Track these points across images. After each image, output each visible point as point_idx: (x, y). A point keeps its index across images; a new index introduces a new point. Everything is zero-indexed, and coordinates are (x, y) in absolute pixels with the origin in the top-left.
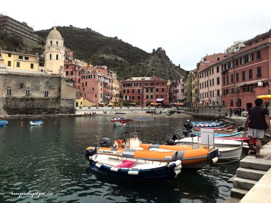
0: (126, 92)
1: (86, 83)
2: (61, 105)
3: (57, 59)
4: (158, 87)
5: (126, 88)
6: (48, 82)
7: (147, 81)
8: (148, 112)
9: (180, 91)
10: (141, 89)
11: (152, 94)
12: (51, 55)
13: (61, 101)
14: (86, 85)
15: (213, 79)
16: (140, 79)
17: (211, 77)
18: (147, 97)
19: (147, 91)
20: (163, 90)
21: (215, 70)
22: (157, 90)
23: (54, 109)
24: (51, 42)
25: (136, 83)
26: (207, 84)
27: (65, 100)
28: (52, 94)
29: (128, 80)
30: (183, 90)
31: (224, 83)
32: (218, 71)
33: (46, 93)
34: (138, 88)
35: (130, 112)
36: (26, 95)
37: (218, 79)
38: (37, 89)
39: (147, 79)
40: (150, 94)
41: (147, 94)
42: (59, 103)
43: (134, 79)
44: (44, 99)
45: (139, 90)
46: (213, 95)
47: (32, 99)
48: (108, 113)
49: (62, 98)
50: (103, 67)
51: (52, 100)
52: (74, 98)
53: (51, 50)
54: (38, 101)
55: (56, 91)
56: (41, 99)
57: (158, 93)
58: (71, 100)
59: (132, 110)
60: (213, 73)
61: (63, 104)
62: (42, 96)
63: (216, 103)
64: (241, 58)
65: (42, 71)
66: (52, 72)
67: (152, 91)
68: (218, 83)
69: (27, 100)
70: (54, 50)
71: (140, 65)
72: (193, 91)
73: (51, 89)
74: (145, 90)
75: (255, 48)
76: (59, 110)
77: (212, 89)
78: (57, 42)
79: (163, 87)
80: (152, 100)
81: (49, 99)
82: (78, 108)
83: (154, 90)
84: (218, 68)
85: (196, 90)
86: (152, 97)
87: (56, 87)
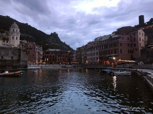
0: (46, 56)
1: (29, 52)
2: (21, 64)
3: (17, 39)
4: (64, 55)
5: (47, 55)
6: (13, 51)
7: (57, 51)
8: (62, 67)
9: (75, 57)
10: (55, 55)
11: (61, 58)
12: (13, 37)
13: (21, 61)
14: (29, 53)
15: (95, 53)
16: (54, 50)
17: (93, 52)
18: (59, 59)
19: (58, 57)
20: (66, 56)
21: (96, 49)
22: (64, 56)
23: (17, 66)
24: (13, 30)
25: (52, 52)
26: (91, 55)
27: (22, 61)
28: (15, 58)
29: (47, 50)
30: (76, 56)
31: (100, 55)
32: (97, 49)
33: (12, 57)
34: (53, 54)
35: (54, 67)
36: (1, 58)
37: (97, 53)
38: (7, 55)
39: (58, 50)
40: (60, 58)
41: (58, 58)
42: (20, 62)
43: (51, 50)
44: (12, 61)
45: (54, 56)
46: (95, 60)
47: (5, 61)
48: (43, 68)
49: (21, 60)
50: (33, 43)
51: (16, 61)
52: (27, 60)
53: (13, 34)
54: (8, 62)
55: (18, 56)
56: (10, 60)
57: (64, 58)
58: (25, 61)
59: (54, 66)
60: (94, 50)
61: (22, 63)
62: (10, 59)
63: (96, 63)
64: (108, 45)
65: (4, 44)
66: (14, 46)
67: (61, 57)
68: (97, 54)
69: (2, 61)
70: (15, 34)
71: (45, 41)
72: (83, 57)
73: (15, 55)
74: (57, 56)
75: (114, 42)
76: (19, 66)
77: (94, 57)
78: (17, 30)
79: (66, 55)
80: (61, 61)
81: (14, 60)
82: (29, 65)
83: (62, 56)
84: (97, 48)
85: (85, 57)
86: (61, 59)
87: (18, 54)
